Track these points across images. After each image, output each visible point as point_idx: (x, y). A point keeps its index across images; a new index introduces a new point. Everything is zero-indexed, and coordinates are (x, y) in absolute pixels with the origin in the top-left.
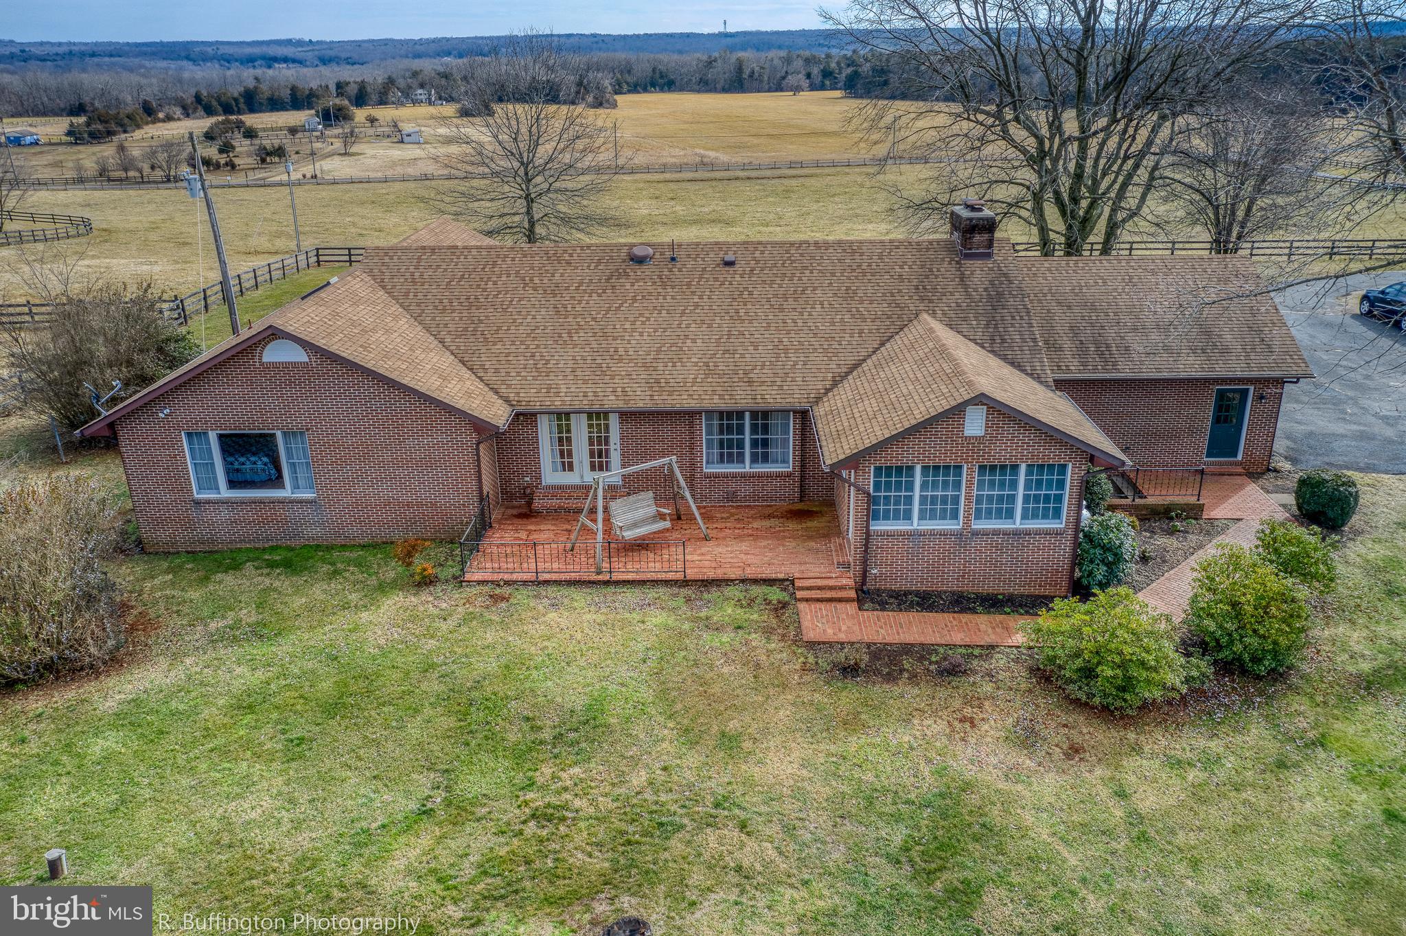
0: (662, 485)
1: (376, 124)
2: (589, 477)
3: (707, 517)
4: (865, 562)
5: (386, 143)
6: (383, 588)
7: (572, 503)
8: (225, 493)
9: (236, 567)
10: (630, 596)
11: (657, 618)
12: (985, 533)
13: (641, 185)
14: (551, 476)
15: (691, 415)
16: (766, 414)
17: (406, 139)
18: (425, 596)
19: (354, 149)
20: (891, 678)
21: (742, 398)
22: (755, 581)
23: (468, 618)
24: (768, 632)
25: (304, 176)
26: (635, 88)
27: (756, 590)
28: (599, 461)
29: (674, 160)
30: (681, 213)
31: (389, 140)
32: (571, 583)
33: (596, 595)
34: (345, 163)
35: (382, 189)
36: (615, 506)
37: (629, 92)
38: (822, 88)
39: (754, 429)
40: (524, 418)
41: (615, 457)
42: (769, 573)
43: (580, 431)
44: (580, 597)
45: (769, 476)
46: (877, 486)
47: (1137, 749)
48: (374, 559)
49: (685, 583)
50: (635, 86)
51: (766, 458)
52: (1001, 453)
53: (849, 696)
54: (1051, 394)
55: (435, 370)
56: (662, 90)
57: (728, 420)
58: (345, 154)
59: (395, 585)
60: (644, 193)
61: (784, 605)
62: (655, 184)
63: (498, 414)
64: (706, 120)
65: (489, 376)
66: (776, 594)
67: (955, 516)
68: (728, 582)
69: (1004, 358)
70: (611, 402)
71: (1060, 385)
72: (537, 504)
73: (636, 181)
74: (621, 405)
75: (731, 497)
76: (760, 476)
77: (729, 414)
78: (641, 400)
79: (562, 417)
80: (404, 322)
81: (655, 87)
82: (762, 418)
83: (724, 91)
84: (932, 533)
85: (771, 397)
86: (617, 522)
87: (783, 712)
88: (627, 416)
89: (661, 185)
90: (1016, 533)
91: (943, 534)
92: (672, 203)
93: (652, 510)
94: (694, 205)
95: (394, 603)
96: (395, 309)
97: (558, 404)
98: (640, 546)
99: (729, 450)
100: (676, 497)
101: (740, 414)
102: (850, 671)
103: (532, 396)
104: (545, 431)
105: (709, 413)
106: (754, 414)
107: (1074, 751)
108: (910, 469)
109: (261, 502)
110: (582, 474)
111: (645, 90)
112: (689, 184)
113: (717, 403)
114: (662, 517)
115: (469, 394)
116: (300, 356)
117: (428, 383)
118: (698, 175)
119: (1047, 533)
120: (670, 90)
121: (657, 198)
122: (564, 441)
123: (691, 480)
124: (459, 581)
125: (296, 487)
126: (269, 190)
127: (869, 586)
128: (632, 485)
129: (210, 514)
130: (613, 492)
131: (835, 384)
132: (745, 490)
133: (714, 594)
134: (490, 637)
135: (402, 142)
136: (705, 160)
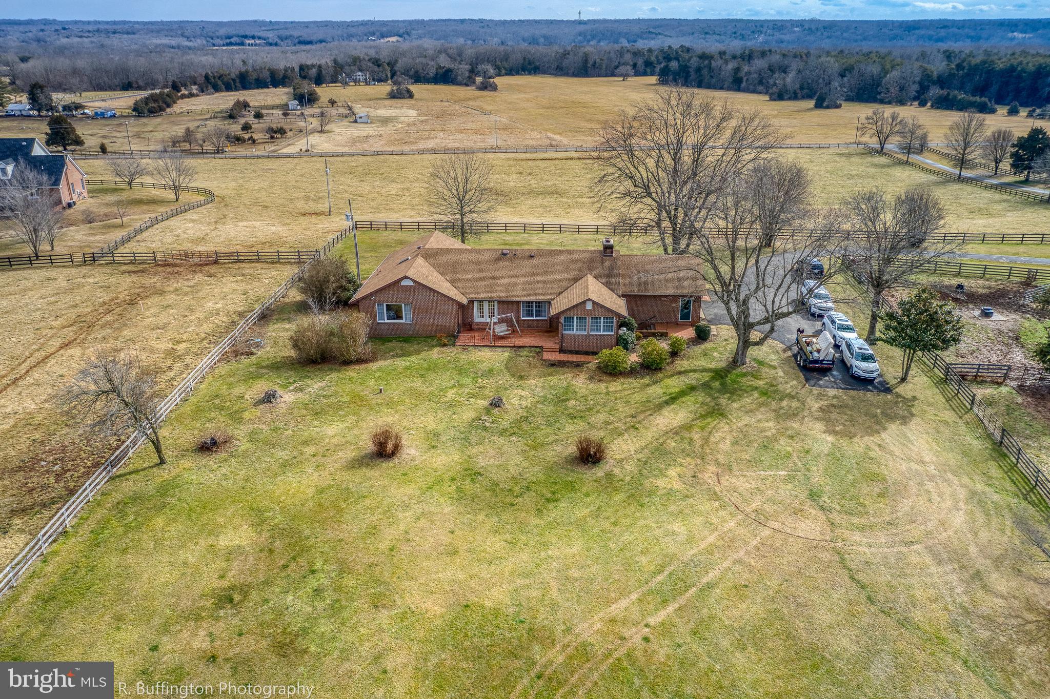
0: (509, 322)
1: (335, 105)
2: (489, 320)
3: (521, 332)
4: (562, 342)
5: (345, 123)
6: (433, 346)
7: (484, 327)
8: (386, 321)
9: (390, 341)
10: (499, 349)
11: (506, 354)
12: (593, 335)
13: (512, 163)
14: (477, 319)
15: (518, 302)
16: (539, 303)
17: (359, 120)
18: (445, 348)
19: (327, 128)
20: (562, 367)
21: (532, 298)
22: (533, 347)
23: (457, 353)
24: (534, 358)
25: (301, 150)
26: (511, 72)
27: (533, 349)
28: (491, 314)
29: (533, 142)
30: (534, 186)
31: (347, 120)
32: (484, 346)
33: (490, 349)
34: (323, 139)
35: (353, 162)
36: (496, 327)
37: (507, 74)
38: (645, 74)
39: (536, 307)
40: (471, 302)
41: (496, 314)
42: (537, 345)
43: (486, 306)
44: (486, 349)
45: (540, 320)
46: (565, 322)
47: (615, 381)
48: (429, 340)
49: (514, 347)
50: (511, 70)
51: (540, 316)
52: (596, 314)
53: (552, 369)
54: (619, 299)
55: (446, 288)
56: (530, 74)
57: (529, 304)
58: (322, 131)
59: (436, 346)
60: (513, 169)
61: (540, 352)
62: (520, 162)
63: (464, 301)
64: (558, 106)
65: (461, 290)
66: (538, 350)
67: (585, 330)
68: (526, 347)
69: (609, 288)
70: (495, 298)
71: (623, 296)
72: (473, 327)
73: (508, 159)
74: (498, 299)
75: (530, 326)
76: (538, 320)
77: (529, 302)
78: (504, 298)
79: (481, 302)
80: (435, 273)
81: (524, 71)
82: (539, 304)
83: (574, 75)
84: (579, 335)
85: (541, 298)
86: (496, 331)
87: (535, 372)
88: (499, 302)
89: (524, 162)
90: (601, 335)
91: (582, 335)
92: (529, 177)
93: (506, 328)
94: (542, 180)
95: (436, 349)
96: (432, 269)
97: (480, 298)
98: (502, 338)
99: (529, 313)
100: (513, 326)
101: (532, 302)
102: (553, 365)
103: (473, 295)
104: (476, 306)
105: (523, 302)
106: (536, 302)
107: (601, 381)
108: (573, 318)
109: (396, 324)
110: (486, 319)
111: (518, 73)
112: (541, 162)
113: (525, 299)
114: (508, 330)
115: (456, 295)
116: (412, 284)
117: (445, 292)
118: (547, 155)
119: (609, 335)
120: (535, 73)
121: (520, 173)
122: (481, 309)
123: (518, 322)
124: (454, 345)
125: (406, 320)
126: (283, 161)
127: (563, 349)
128: (501, 321)
129: (382, 327)
130: (495, 324)
131: (559, 294)
132: (534, 324)
133: (522, 349)
134: (464, 357)
135: (356, 122)
136: (553, 143)
